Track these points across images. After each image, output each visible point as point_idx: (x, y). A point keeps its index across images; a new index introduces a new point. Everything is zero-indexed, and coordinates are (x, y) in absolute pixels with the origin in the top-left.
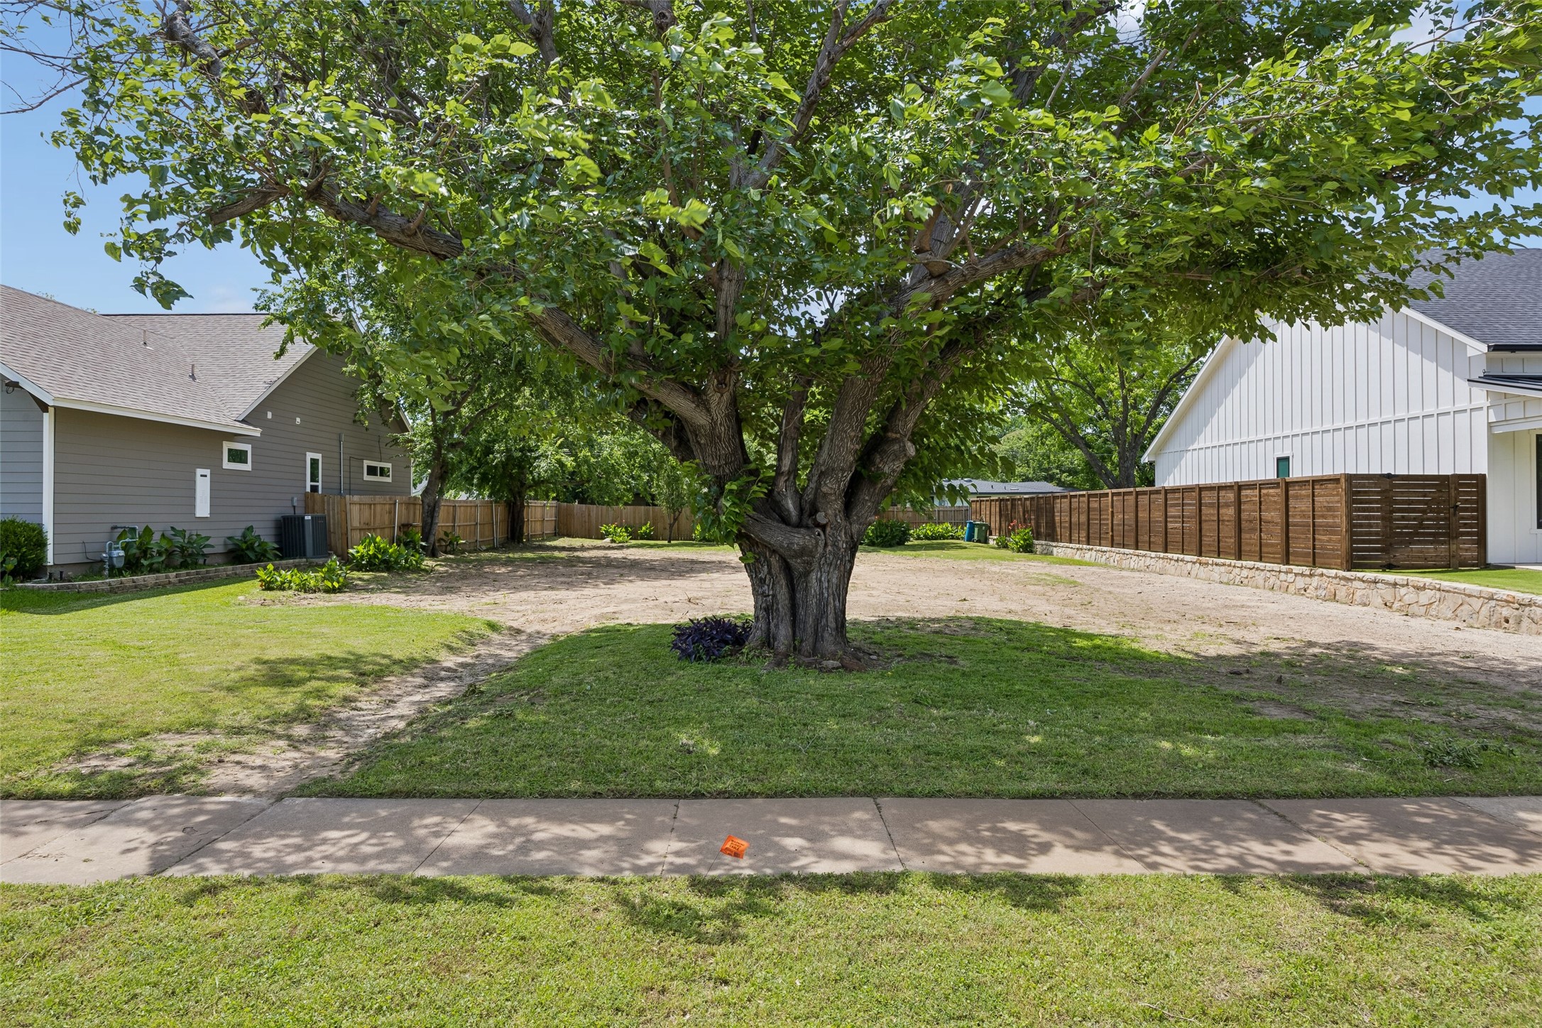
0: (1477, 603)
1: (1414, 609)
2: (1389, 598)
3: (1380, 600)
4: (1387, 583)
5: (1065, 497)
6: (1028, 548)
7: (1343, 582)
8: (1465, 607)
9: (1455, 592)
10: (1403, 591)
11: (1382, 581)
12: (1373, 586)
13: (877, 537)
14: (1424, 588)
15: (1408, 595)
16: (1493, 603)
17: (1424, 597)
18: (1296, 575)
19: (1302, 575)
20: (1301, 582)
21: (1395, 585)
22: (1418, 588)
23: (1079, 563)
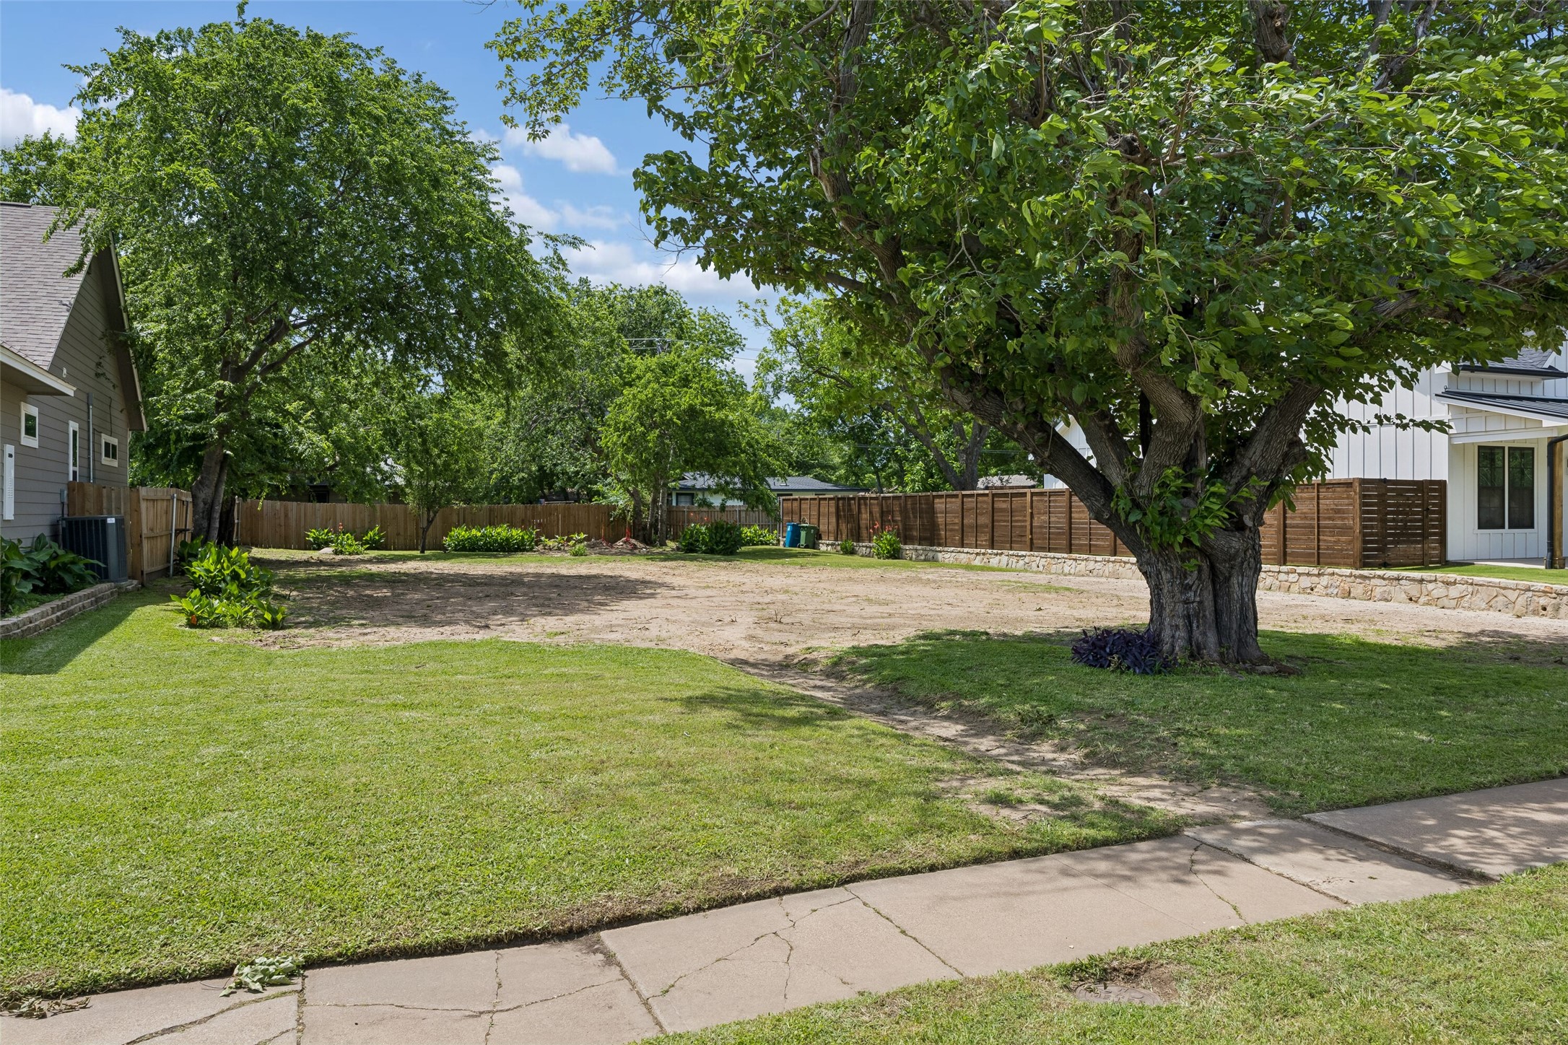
0: (1512, 595)
1: (1445, 602)
2: (1414, 593)
3: (1404, 596)
4: (1413, 580)
5: (956, 496)
6: (895, 554)
7: (1358, 580)
8: (1501, 598)
9: (1489, 585)
10: (1430, 586)
11: (1407, 579)
12: (1395, 583)
13: (717, 543)
14: (1455, 583)
15: (1438, 590)
16: (1530, 594)
17: (1454, 592)
18: (1300, 574)
19: (1308, 574)
20: (1306, 582)
21: (1421, 581)
22: (1448, 583)
23: (982, 569)
